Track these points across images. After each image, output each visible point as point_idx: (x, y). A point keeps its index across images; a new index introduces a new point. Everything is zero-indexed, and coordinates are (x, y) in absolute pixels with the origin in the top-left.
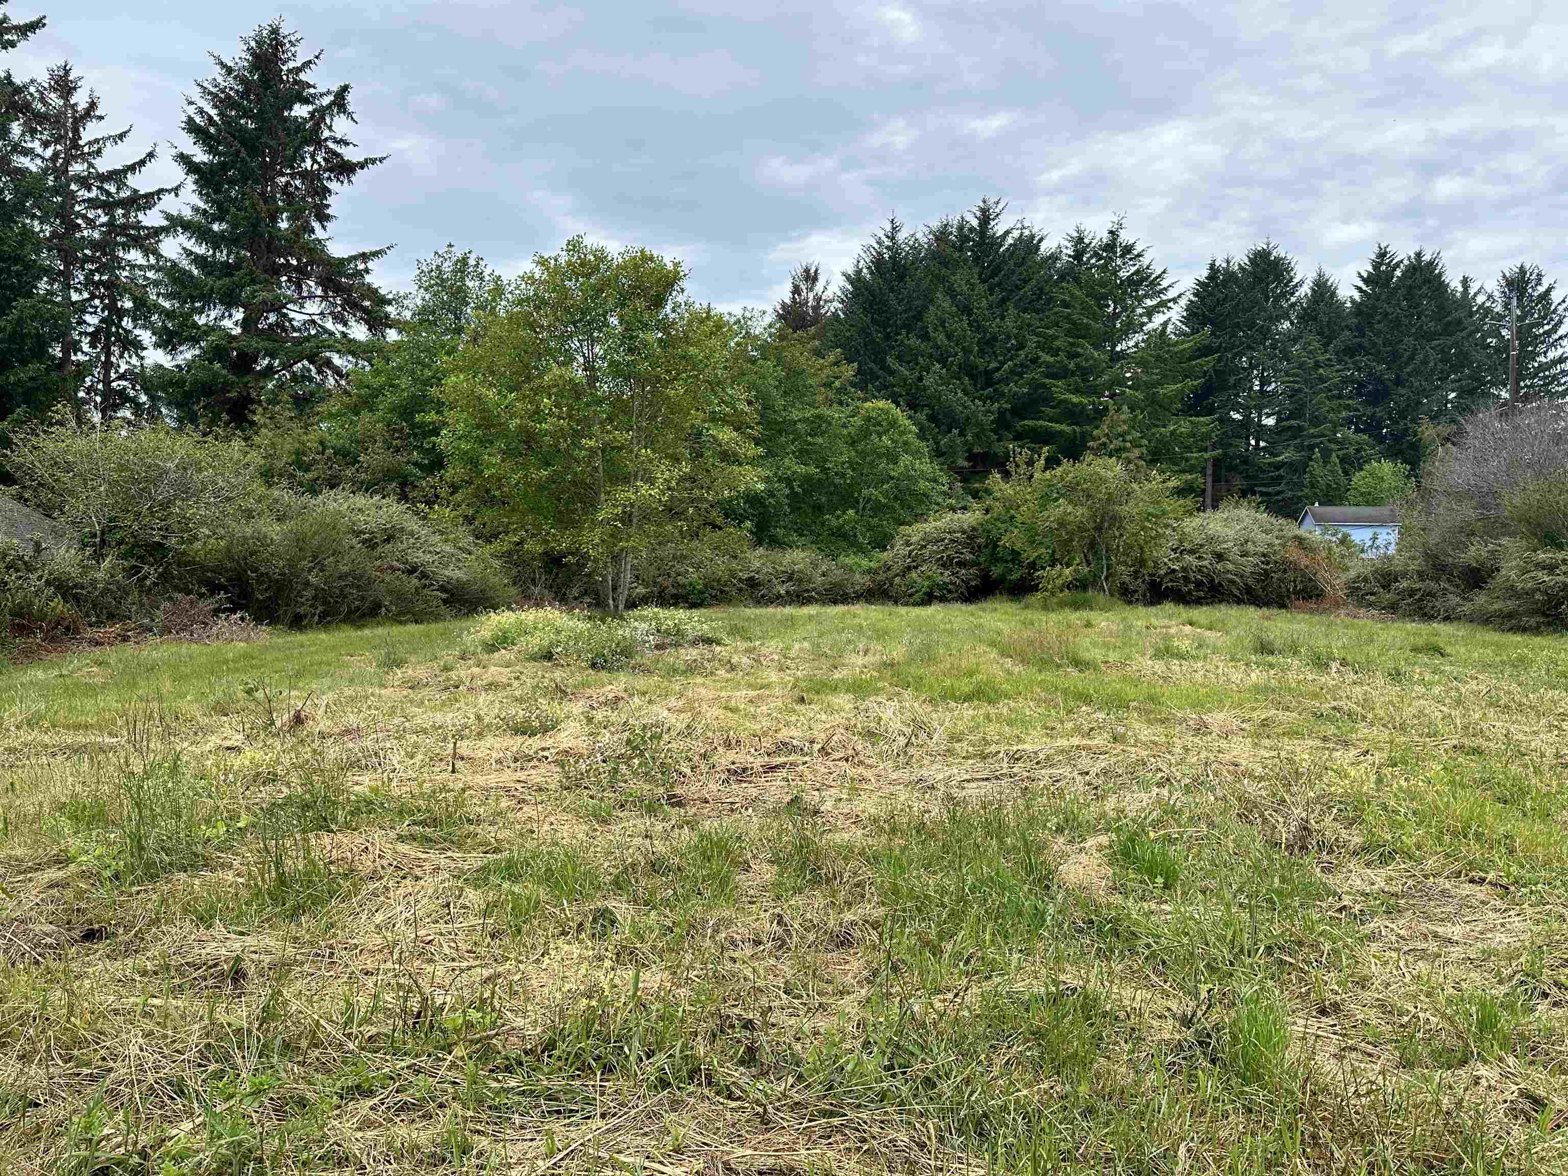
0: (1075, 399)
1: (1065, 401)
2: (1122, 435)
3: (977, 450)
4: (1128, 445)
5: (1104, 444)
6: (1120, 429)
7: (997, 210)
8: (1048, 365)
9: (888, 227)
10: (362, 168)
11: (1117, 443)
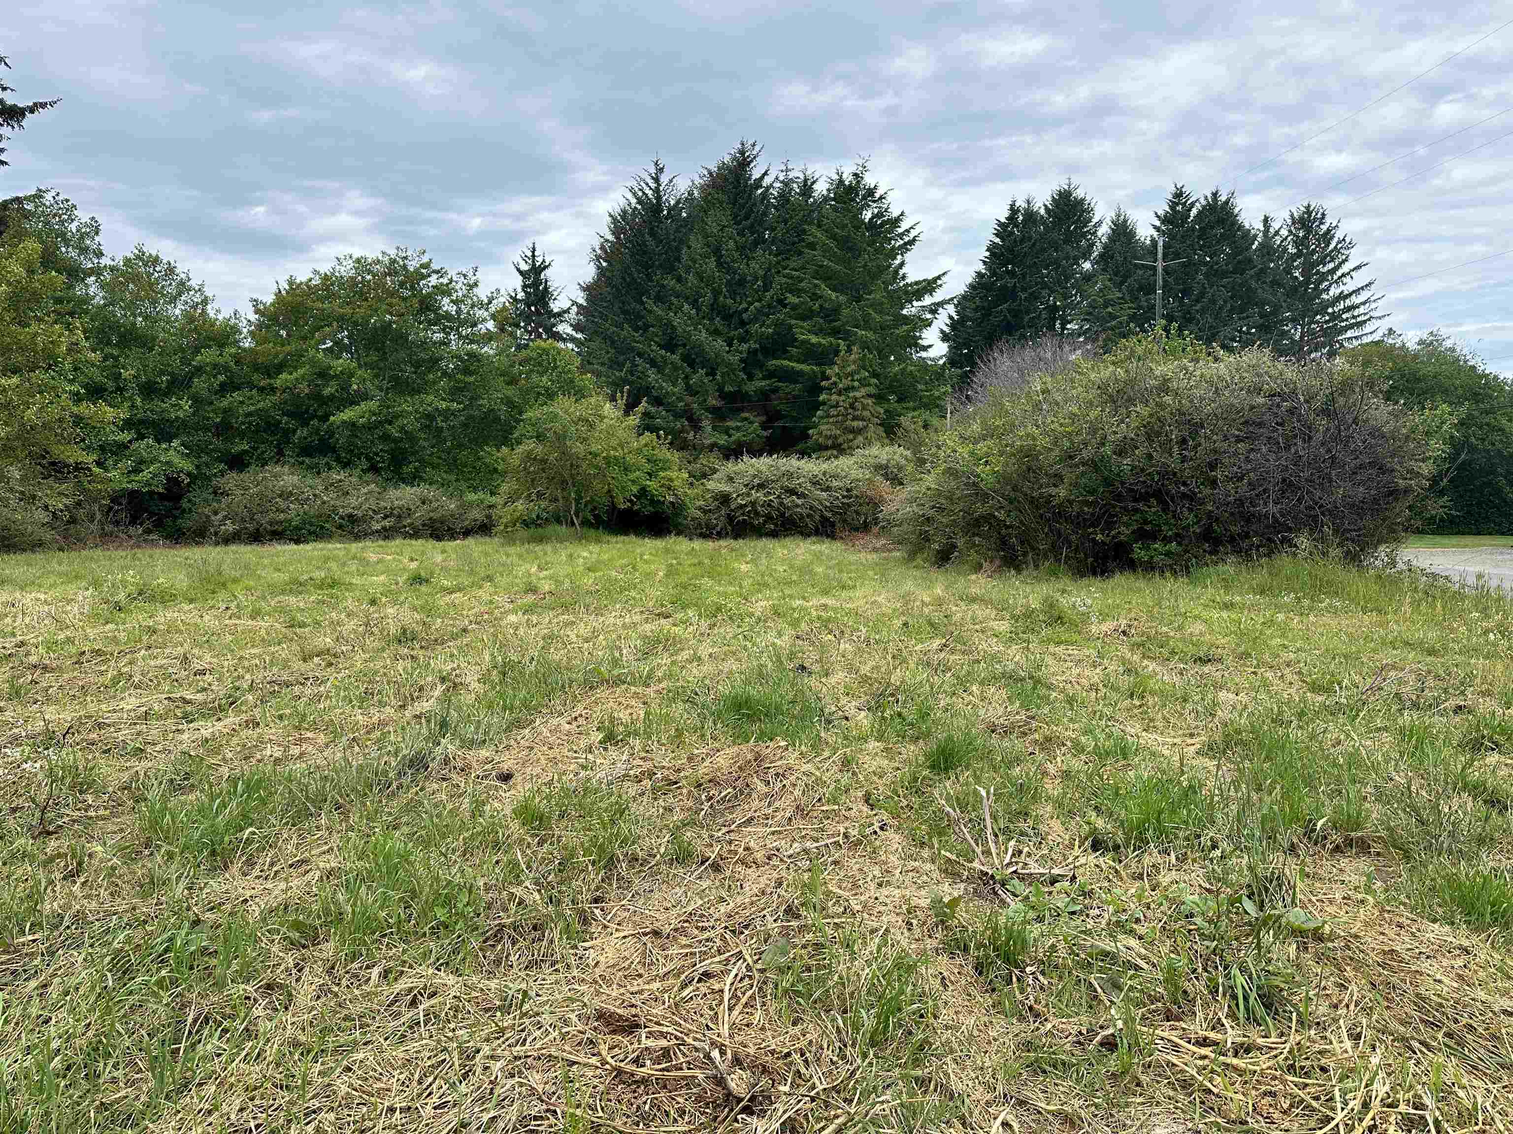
0: (814, 339)
1: (807, 342)
2: (851, 374)
3: (728, 388)
4: (856, 384)
5: (835, 383)
6: (849, 369)
7: (754, 152)
8: (794, 307)
9: (653, 171)
10: (32, 111)
11: (846, 382)
